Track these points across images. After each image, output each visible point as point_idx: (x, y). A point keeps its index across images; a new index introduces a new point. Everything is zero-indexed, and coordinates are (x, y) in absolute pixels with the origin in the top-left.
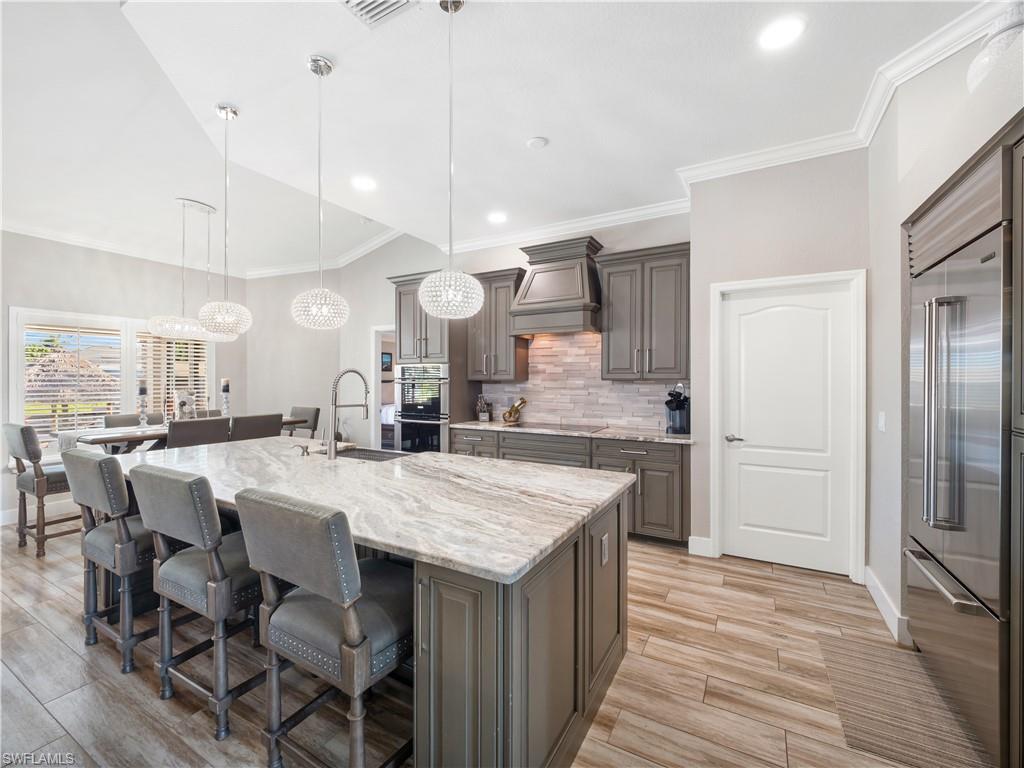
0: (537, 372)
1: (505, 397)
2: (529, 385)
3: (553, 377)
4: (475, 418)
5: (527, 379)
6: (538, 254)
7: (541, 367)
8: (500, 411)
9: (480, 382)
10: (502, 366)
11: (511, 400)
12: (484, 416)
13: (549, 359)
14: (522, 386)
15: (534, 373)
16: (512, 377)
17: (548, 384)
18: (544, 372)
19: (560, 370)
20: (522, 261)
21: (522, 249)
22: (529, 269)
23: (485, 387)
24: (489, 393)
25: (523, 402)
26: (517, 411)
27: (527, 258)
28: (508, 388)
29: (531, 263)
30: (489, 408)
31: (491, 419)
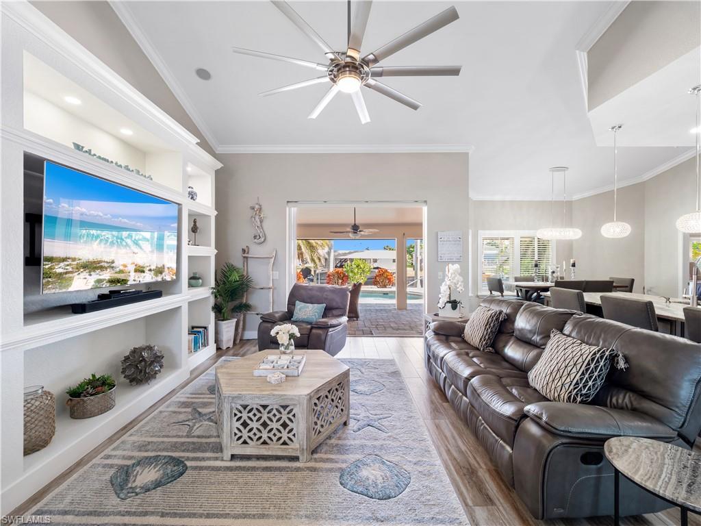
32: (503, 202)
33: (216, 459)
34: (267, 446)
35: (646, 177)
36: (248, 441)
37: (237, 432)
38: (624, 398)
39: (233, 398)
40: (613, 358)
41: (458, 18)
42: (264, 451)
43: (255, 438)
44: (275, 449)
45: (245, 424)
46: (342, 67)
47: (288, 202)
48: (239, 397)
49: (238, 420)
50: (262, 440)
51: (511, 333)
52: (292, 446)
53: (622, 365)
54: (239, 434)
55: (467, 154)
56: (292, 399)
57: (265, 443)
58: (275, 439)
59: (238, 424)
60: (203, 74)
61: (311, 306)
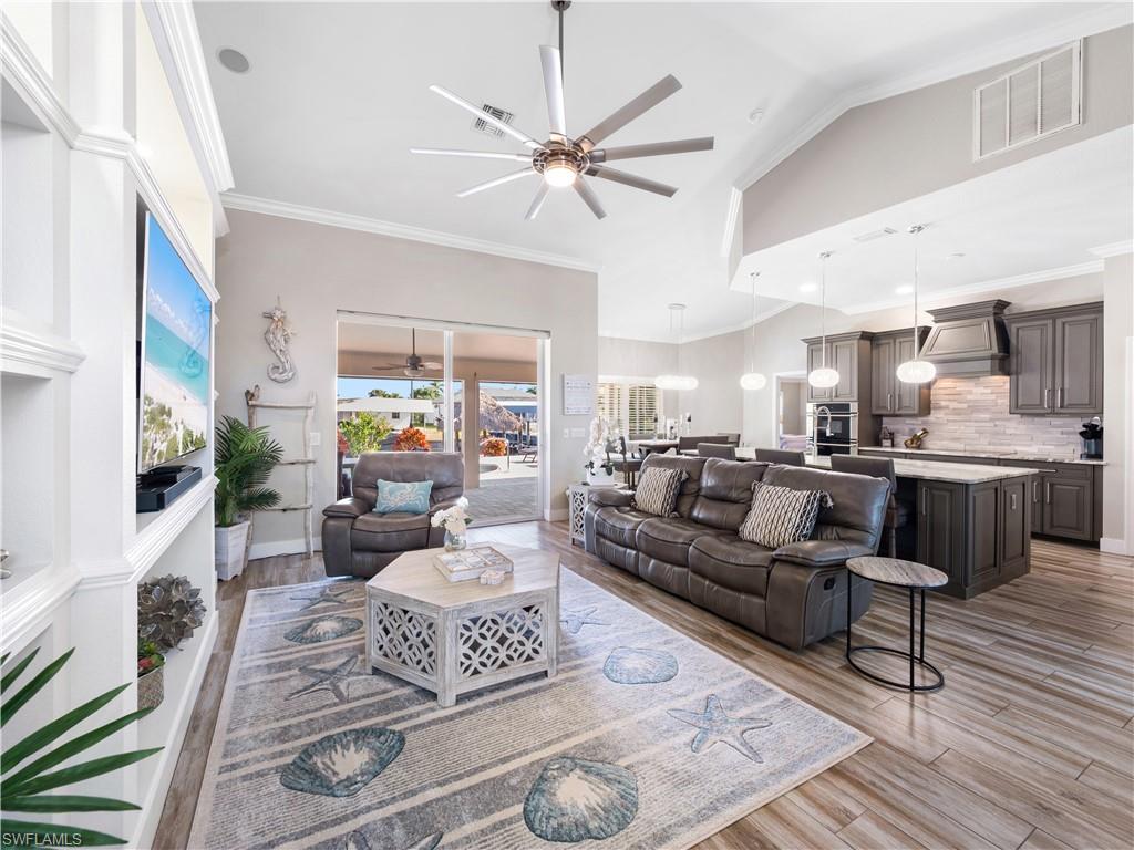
0: (940, 408)
1: (907, 429)
2: (932, 418)
3: (957, 412)
4: (878, 444)
5: (929, 413)
6: (942, 315)
7: (943, 403)
8: (901, 439)
9: (881, 416)
10: (906, 402)
11: (912, 430)
12: (887, 443)
13: (951, 397)
14: (925, 419)
15: (935, 408)
16: (916, 412)
17: (951, 418)
18: (947, 407)
19: (965, 406)
20: (928, 321)
21: (928, 312)
22: (935, 327)
23: (885, 420)
24: (888, 424)
25: (925, 432)
26: (919, 439)
27: (932, 318)
28: (908, 421)
29: (936, 322)
30: (892, 436)
31: (893, 446)
33: (433, 710)
34: (505, 669)
36: (480, 668)
37: (464, 660)
38: (831, 532)
39: (460, 611)
42: (504, 676)
43: (489, 662)
44: (518, 670)
45: (475, 647)
46: (550, 155)
47: (338, 311)
48: (469, 608)
49: (465, 642)
50: (499, 663)
51: (697, 494)
52: (538, 658)
53: (830, 504)
54: (467, 662)
55: (596, 275)
56: (538, 596)
57: (503, 665)
58: (515, 656)
59: (466, 649)
60: (232, 60)
61: (407, 485)
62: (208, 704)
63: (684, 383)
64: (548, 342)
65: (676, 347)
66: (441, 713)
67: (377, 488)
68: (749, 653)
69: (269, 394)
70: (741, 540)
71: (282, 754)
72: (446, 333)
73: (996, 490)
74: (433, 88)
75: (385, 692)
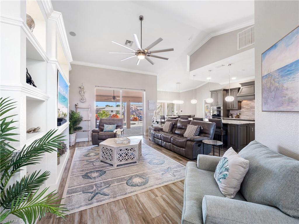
0: (244, 108)
1: (235, 113)
2: (241, 110)
3: (247, 109)
4: (229, 117)
5: (241, 109)
6: (243, 84)
7: (244, 107)
8: (234, 116)
9: (229, 110)
10: (235, 106)
11: (237, 113)
12: (231, 117)
13: (246, 105)
14: (240, 111)
15: (242, 108)
16: (237, 109)
17: (246, 110)
18: (245, 108)
19: (249, 107)
20: (240, 86)
21: (240, 84)
22: (241, 87)
23: (230, 111)
24: (231, 112)
25: (240, 114)
26: (238, 116)
27: (241, 85)
28: (236, 111)
29: (242, 86)
30: (232, 115)
31: (232, 117)
32: (163, 91)
33: (112, 168)
34: (127, 161)
35: (197, 87)
36: (122, 160)
37: (118, 158)
39: (118, 148)
40: (201, 127)
41: (173, 50)
42: (127, 162)
43: (124, 159)
44: (130, 161)
45: (121, 155)
46: (139, 53)
47: (96, 86)
48: (119, 147)
49: (119, 155)
50: (126, 159)
51: (176, 128)
52: (134, 159)
53: (202, 128)
54: (119, 159)
55: (156, 76)
56: (134, 146)
57: (127, 160)
58: (129, 158)
59: (119, 156)
60: (72, 34)
61: (111, 126)
62: (68, 166)
63: (181, 102)
64: (145, 92)
65: (179, 93)
66: (114, 168)
67: (104, 126)
68: (181, 160)
69: (80, 105)
70: (184, 137)
71: (82, 173)
72: (121, 91)
73: (247, 126)
74: (112, 42)
75: (103, 165)
